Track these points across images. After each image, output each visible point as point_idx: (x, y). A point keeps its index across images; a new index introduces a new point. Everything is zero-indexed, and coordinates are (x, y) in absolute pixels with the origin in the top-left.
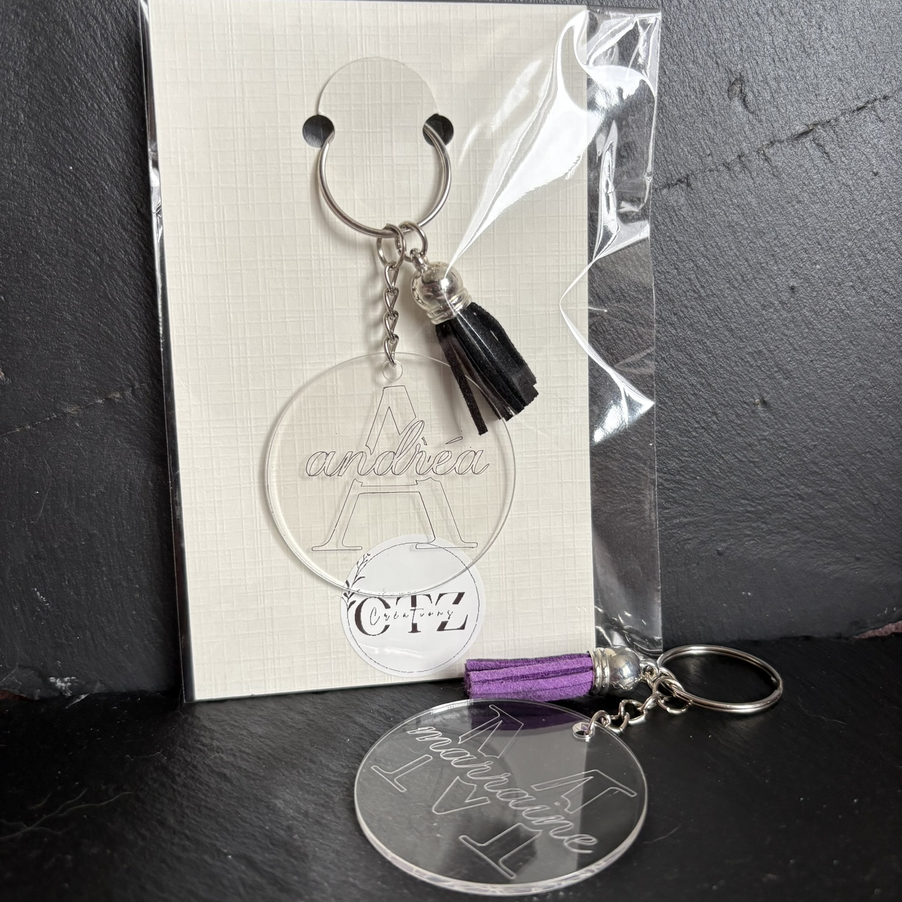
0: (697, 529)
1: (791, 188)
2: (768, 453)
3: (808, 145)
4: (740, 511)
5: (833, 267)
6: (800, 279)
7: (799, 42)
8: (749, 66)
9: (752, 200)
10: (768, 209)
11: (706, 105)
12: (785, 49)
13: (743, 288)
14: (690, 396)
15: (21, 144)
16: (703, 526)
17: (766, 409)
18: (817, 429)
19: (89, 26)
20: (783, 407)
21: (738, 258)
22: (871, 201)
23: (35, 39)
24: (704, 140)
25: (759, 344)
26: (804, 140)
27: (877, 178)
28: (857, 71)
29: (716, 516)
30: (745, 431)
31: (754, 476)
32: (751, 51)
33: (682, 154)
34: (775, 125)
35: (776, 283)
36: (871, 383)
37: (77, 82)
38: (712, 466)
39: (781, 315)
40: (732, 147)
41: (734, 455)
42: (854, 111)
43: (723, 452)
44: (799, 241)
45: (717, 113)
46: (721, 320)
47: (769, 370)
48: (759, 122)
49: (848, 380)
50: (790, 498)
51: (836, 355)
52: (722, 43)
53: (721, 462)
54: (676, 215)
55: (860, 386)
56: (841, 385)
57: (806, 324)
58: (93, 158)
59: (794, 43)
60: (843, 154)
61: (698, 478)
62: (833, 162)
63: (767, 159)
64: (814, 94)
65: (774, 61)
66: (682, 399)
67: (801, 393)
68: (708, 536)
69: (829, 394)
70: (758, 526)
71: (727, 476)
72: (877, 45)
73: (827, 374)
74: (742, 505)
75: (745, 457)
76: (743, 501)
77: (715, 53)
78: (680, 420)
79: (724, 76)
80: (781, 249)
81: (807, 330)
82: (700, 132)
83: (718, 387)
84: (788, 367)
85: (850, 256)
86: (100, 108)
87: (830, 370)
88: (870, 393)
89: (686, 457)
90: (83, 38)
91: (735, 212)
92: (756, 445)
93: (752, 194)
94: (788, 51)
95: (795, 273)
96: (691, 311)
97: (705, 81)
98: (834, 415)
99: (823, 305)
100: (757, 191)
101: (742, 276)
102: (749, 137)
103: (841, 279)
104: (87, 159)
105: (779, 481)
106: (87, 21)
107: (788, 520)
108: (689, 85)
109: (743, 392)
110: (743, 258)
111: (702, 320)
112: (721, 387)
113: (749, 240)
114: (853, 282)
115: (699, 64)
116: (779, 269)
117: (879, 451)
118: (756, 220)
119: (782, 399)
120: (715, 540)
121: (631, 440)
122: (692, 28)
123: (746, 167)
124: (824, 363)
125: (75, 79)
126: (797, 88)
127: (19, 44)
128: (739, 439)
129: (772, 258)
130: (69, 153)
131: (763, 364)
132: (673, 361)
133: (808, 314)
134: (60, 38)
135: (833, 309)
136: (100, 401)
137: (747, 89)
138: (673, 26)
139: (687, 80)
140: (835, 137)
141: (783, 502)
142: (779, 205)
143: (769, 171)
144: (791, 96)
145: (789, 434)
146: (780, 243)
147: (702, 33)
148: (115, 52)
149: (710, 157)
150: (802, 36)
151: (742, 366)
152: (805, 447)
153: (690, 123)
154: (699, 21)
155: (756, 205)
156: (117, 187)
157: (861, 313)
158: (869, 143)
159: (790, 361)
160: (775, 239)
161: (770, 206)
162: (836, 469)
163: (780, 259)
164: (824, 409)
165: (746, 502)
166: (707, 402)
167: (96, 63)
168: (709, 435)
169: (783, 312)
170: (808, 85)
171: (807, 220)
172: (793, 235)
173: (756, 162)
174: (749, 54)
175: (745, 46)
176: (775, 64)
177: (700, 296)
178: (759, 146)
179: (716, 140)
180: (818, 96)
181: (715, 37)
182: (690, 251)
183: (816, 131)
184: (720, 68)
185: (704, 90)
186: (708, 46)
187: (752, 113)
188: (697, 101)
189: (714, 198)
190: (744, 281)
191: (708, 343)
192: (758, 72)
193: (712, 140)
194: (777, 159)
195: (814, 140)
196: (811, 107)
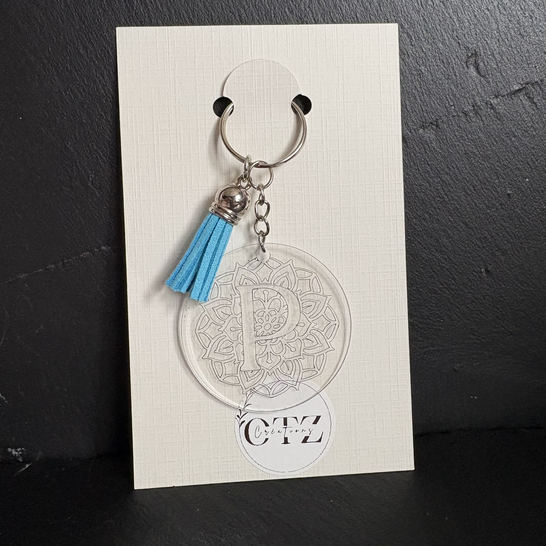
0: (440, 355)
1: (509, 127)
2: (490, 304)
3: (522, 97)
5: (538, 180)
6: (515, 188)
7: (516, 27)
8: (481, 45)
9: (482, 136)
10: (493, 142)
11: (451, 72)
12: (507, 33)
13: (474, 195)
14: (437, 267)
17: (489, 275)
20: (501, 274)
21: (471, 175)
24: (449, 95)
25: (485, 232)
26: (519, 95)
31: (480, 319)
32: (483, 35)
33: (433, 105)
34: (499, 84)
35: (498, 191)
38: (451, 313)
39: (501, 213)
40: (469, 100)
41: (467, 306)
43: (459, 304)
44: (514, 163)
45: (459, 77)
46: (458, 216)
47: (492, 250)
48: (487, 82)
50: (505, 334)
51: (539, 239)
52: (462, 30)
53: (458, 311)
54: (429, 146)
57: (518, 219)
59: (513, 29)
61: (442, 321)
62: (539, 109)
63: (492, 108)
64: (526, 63)
65: (499, 41)
67: (513, 265)
68: (448, 359)
69: (534, 265)
73: (532, 252)
74: (471, 339)
75: (475, 307)
77: (458, 37)
79: (463, 52)
80: (501, 168)
81: (519, 223)
82: (447, 90)
83: (456, 261)
84: (505, 247)
87: (534, 249)
89: (433, 307)
91: (470, 144)
94: (509, 34)
95: (511, 184)
96: (438, 211)
97: (450, 55)
98: (537, 279)
99: (530, 206)
100: (485, 129)
101: (473, 186)
102: (480, 92)
103: (544, 188)
105: (497, 323)
108: (439, 59)
109: (473, 264)
110: (475, 175)
111: (445, 216)
113: (479, 162)
115: (446, 44)
116: (500, 182)
118: (484, 149)
119: (500, 268)
120: (452, 362)
122: (441, 19)
123: (478, 113)
124: (530, 244)
126: (515, 59)
128: (470, 295)
129: (495, 174)
131: (487, 245)
132: (426, 243)
133: (519, 212)
135: (537, 208)
136: (41, 270)
137: (480, 61)
138: (429, 18)
140: (541, 92)
142: (501, 138)
143: (494, 116)
144: (511, 64)
145: (505, 292)
146: (501, 164)
147: (449, 23)
149: (453, 107)
150: (519, 23)
151: (473, 247)
152: (516, 300)
153: (439, 84)
154: (447, 15)
155: (484, 139)
159: (506, 243)
160: (497, 161)
161: (495, 139)
163: (501, 175)
164: (530, 275)
166: (448, 271)
168: (449, 292)
169: (502, 210)
170: (522, 57)
171: (520, 149)
172: (510, 159)
173: (485, 110)
174: (481, 37)
175: (478, 31)
176: (499, 43)
177: (444, 201)
178: (488, 99)
179: (458, 96)
180: (529, 65)
181: (458, 25)
182: (438, 170)
183: (528, 89)
184: (461, 46)
185: (449, 61)
186: (453, 32)
187: (483, 76)
188: (444, 69)
189: (455, 135)
190: (475, 190)
191: (449, 232)
192: (488, 49)
193: (454, 96)
194: (500, 107)
195: (526, 94)
196: (525, 72)
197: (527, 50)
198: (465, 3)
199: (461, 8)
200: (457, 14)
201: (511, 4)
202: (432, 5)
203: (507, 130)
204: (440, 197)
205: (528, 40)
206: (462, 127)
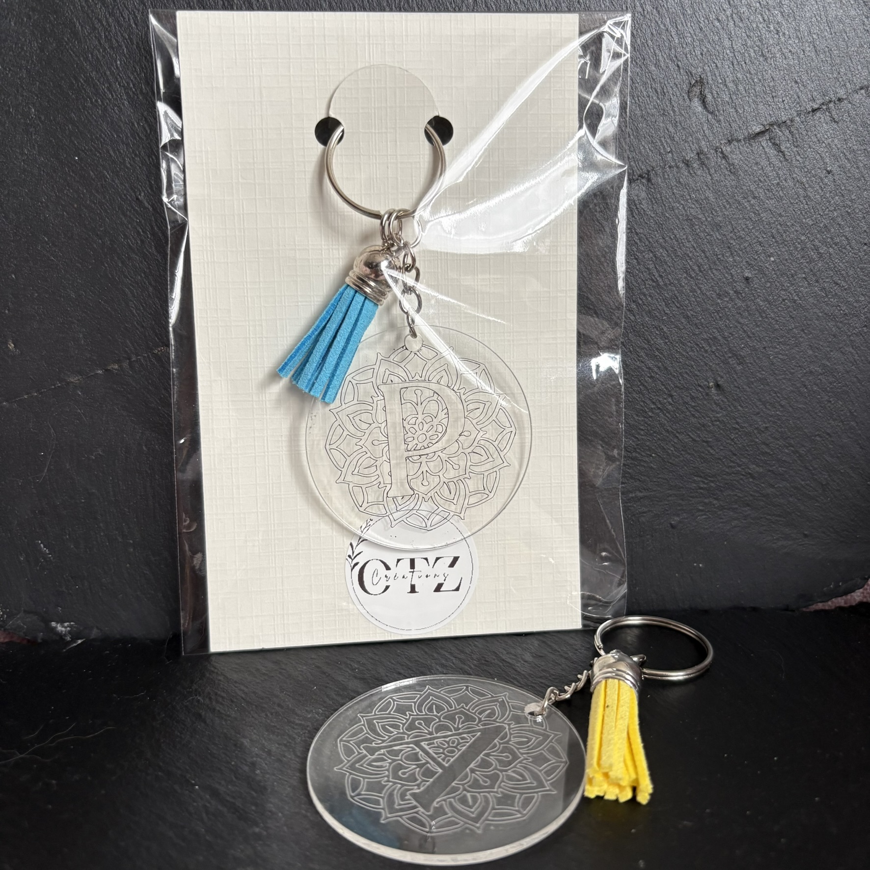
0: (651, 503)
1: (747, 184)
2: (721, 434)
3: (764, 144)
4: (694, 488)
5: (786, 260)
6: (755, 270)
7: (757, 46)
8: (708, 69)
9: (710, 195)
10: (725, 204)
11: (667, 106)
12: (744, 53)
13: (699, 278)
14: (647, 379)
15: (32, 136)
16: (657, 501)
17: (720, 392)
18: (768, 412)
19: (94, 29)
20: (736, 391)
21: (695, 249)
22: (825, 198)
23: (45, 40)
24: (665, 138)
25: (714, 331)
26: (761, 140)
27: (830, 176)
28: (812, 74)
29: (670, 491)
30: (699, 412)
31: (707, 454)
32: (711, 55)
33: (643, 151)
34: (733, 125)
35: (731, 273)
36: (822, 370)
37: (83, 79)
38: (667, 444)
39: (736, 304)
40: (691, 145)
41: (689, 435)
42: (809, 113)
43: (678, 432)
44: (754, 234)
45: (678, 113)
46: (677, 307)
47: (724, 356)
48: (717, 122)
49: (800, 366)
50: (742, 477)
51: (788, 343)
52: (683, 47)
53: (676, 441)
54: (637, 208)
55: (811, 372)
56: (792, 371)
57: (760, 313)
58: (96, 150)
59: (752, 47)
60: (798, 153)
61: (653, 455)
62: (787, 160)
63: (724, 157)
64: (771, 96)
65: (733, 65)
66: (640, 381)
67: (753, 378)
68: (663, 510)
69: (781, 380)
70: (711, 502)
71: (681, 454)
72: (833, 49)
73: (779, 360)
74: (695, 482)
75: (700, 437)
76: (696, 478)
77: (676, 57)
78: (637, 400)
79: (684, 78)
80: (736, 241)
81: (760, 319)
82: (661, 131)
83: (674, 371)
84: (741, 353)
85: (803, 249)
86: (104, 104)
87: (782, 357)
88: (820, 379)
89: (642, 435)
90: (89, 39)
91: (693, 206)
92: (709, 426)
93: (709, 189)
94: (747, 55)
95: (750, 265)
96: (649, 299)
97: (666, 82)
98: (786, 399)
99: (776, 296)
100: (714, 187)
101: (699, 266)
102: (708, 136)
103: (795, 271)
104: (91, 150)
105: (731, 461)
106: (93, 24)
107: (739, 497)
108: (651, 87)
109: (697, 375)
110: (700, 249)
111: (659, 307)
112: (676, 370)
113: (707, 233)
114: (805, 274)
115: (661, 67)
116: (735, 261)
117: (828, 434)
118: (713, 214)
119: (735, 383)
120: (668, 514)
121: (591, 418)
122: (654, 32)
123: (704, 164)
124: (776, 350)
125: (81, 77)
126: (755, 90)
127: (31, 45)
128: (693, 420)
129: (728, 250)
130: (75, 144)
131: (717, 349)
132: (632, 345)
133: (761, 303)
134: (68, 39)
135: (786, 299)
136: (100, 372)
137: (706, 91)
138: (637, 31)
139: (649, 82)
140: (790, 137)
141: (735, 480)
142: (736, 200)
143: (727, 168)
144: (749, 97)
145: (742, 417)
146: (736, 236)
147: (665, 38)
148: (117, 52)
149: (670, 154)
150: (761, 40)
151: (697, 351)
152: (756, 428)
153: (651, 122)
154: (662, 26)
155: (713, 200)
156: (118, 176)
157: (813, 303)
158: (823, 142)
159: (743, 347)
160: (731, 232)
161: (727, 201)
162: (786, 451)
163: (736, 251)
164: (775, 393)
165: (699, 479)
166: (663, 385)
167: (100, 62)
168: (665, 415)
169: (737, 301)
170: (765, 87)
171: (762, 215)
172: (749, 229)
173: (714, 160)
174: (709, 58)
175: (705, 50)
176: (734, 67)
177: (659, 285)
178: (717, 145)
179: (677, 139)
180: (775, 98)
181: (677, 41)
182: (650, 242)
183: (772, 131)
184: (681, 71)
185: (665, 91)
186: (670, 50)
187: (712, 113)
188: (658, 101)
189: (673, 193)
190: (700, 271)
191: (665, 329)
192: (717, 74)
193: (672, 139)
194: (734, 156)
195: (770, 139)
196: (768, 108)
197: (772, 77)
198: (686, 11)
199: (682, 17)
200: (676, 25)
201: (750, 13)
202: (642, 13)
203: (744, 188)
204: (653, 281)
205: (773, 64)
206: (683, 182)
